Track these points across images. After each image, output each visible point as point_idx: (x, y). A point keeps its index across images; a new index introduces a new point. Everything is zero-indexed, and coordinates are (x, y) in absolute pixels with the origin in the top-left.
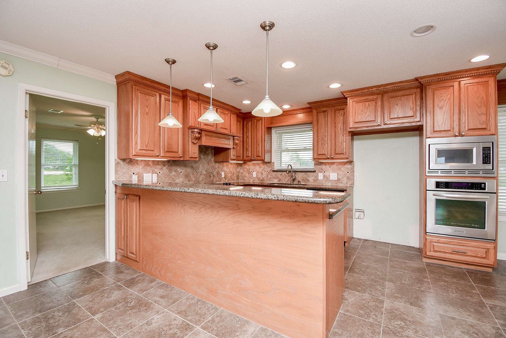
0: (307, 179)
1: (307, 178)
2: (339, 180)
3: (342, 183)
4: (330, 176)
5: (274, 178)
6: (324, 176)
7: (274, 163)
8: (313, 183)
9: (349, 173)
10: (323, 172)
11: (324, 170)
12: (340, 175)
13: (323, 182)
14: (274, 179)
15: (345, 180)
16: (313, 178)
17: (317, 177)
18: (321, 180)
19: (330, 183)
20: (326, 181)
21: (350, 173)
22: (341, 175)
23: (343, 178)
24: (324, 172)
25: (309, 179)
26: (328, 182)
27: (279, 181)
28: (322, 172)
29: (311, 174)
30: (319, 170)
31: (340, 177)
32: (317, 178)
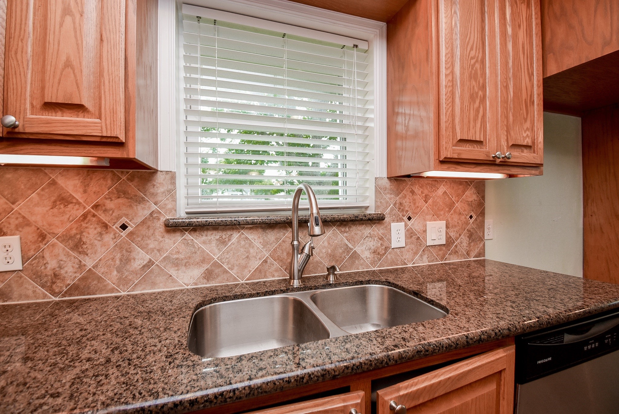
0: (347, 249)
1: (350, 245)
2: (450, 241)
3: (456, 252)
4: (425, 231)
5: (177, 264)
6: (410, 234)
7: (172, 176)
8: (373, 263)
9: (474, 217)
10: (405, 218)
11: (407, 211)
12: (452, 227)
13: (407, 256)
14: (172, 272)
15: (464, 240)
16: (373, 244)
17: (385, 238)
18: (398, 250)
19: (425, 257)
20: (416, 253)
21: (476, 220)
22: (455, 226)
23: (460, 235)
24: (409, 218)
25: (358, 249)
26: (421, 256)
27: (208, 275)
28: (400, 220)
29: (367, 230)
30: (392, 210)
31: (452, 234)
32: (386, 244)
